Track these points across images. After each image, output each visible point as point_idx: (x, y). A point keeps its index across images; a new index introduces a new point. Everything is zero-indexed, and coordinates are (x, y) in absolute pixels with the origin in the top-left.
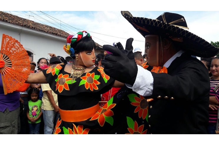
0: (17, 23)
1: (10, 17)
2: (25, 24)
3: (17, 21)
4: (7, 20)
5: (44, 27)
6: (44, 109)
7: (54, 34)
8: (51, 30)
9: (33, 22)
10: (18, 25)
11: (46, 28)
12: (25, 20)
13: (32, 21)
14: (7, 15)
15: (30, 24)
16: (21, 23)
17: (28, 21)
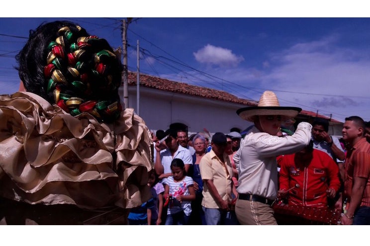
0: (167, 88)
1: (159, 81)
2: (177, 88)
3: (166, 86)
4: (155, 85)
5: (201, 90)
6: (205, 207)
7: (214, 98)
8: (210, 93)
9: (187, 84)
10: (168, 91)
11: (203, 91)
12: (176, 83)
13: (185, 84)
14: (155, 79)
15: (183, 88)
16: (171, 87)
17: (180, 84)
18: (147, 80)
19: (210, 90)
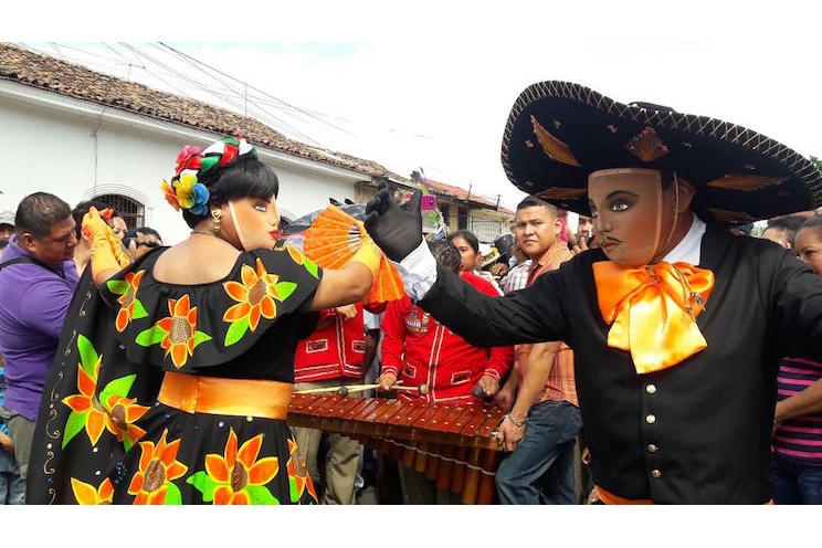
0: (84, 92)
1: (59, 70)
2: (114, 95)
3: (84, 86)
4: (47, 80)
5: (185, 106)
7: (222, 131)
8: (210, 117)
9: (146, 88)
10: (88, 99)
11: (192, 110)
12: (113, 81)
13: (141, 86)
14: (48, 63)
15: (134, 96)
16: (98, 91)
17: (125, 85)
18: (23, 63)
19: (212, 110)
